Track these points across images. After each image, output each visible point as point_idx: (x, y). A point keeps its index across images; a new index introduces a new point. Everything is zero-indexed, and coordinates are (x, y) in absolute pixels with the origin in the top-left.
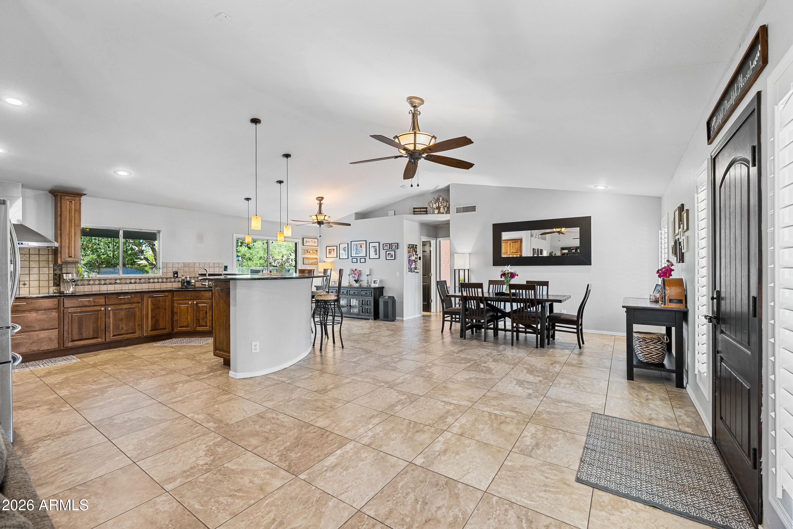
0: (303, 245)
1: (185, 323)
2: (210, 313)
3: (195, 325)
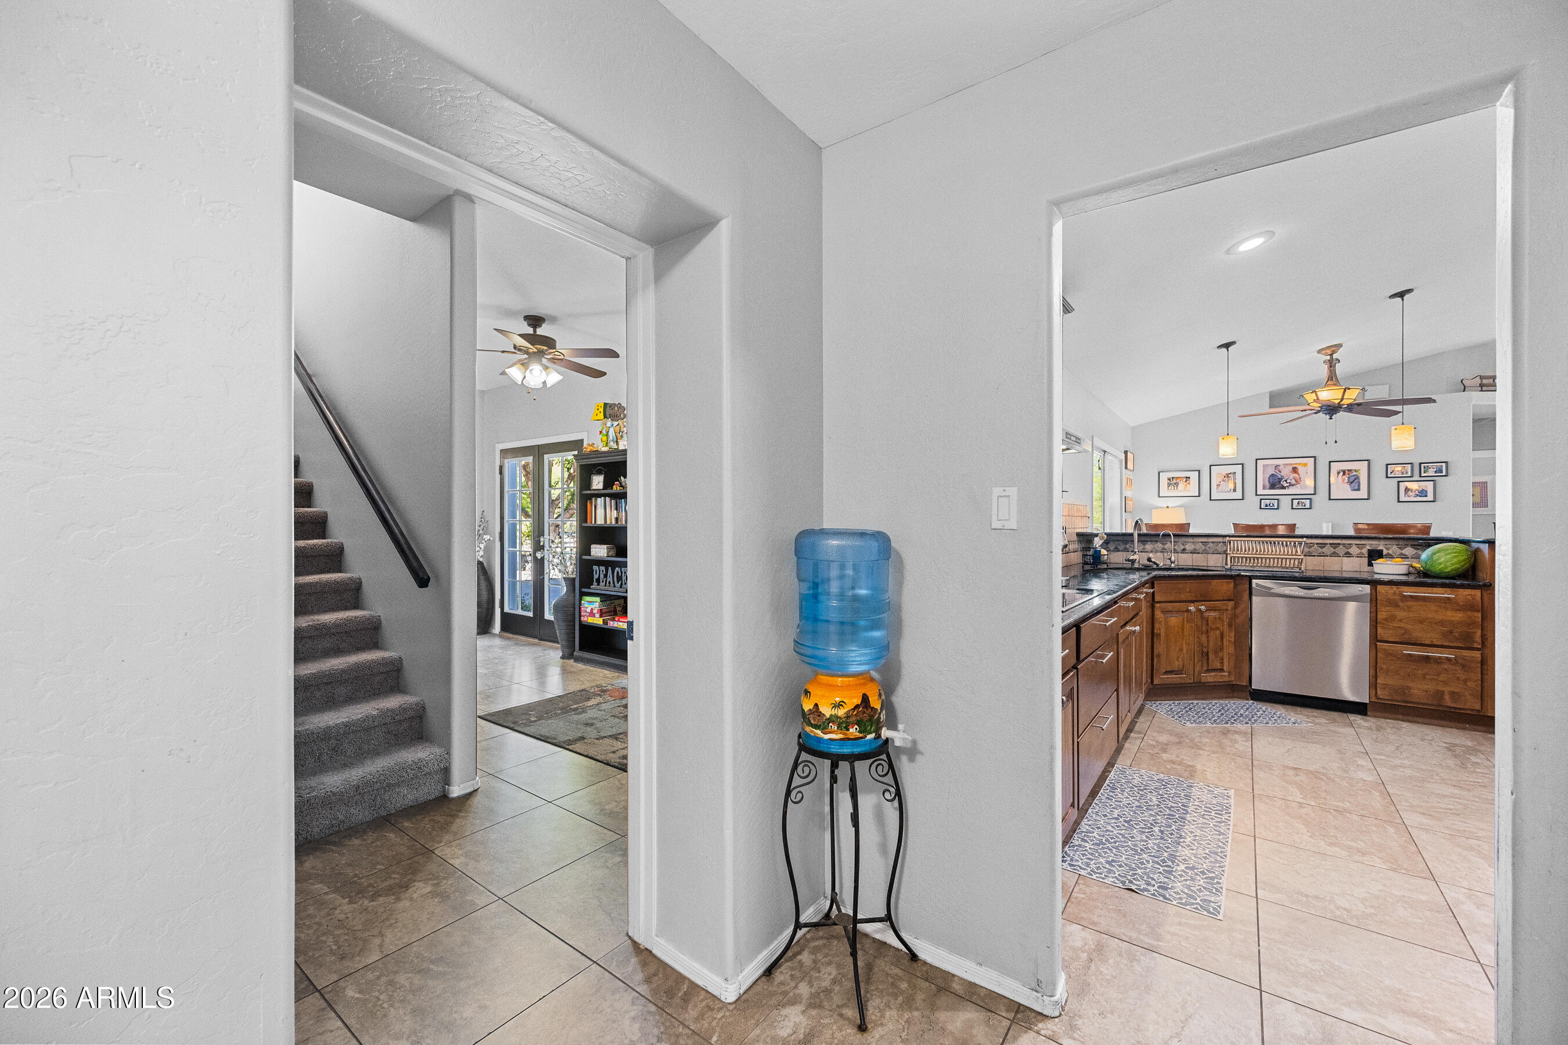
0: (1126, 467)
1: (1177, 663)
2: (1230, 636)
3: (1198, 668)
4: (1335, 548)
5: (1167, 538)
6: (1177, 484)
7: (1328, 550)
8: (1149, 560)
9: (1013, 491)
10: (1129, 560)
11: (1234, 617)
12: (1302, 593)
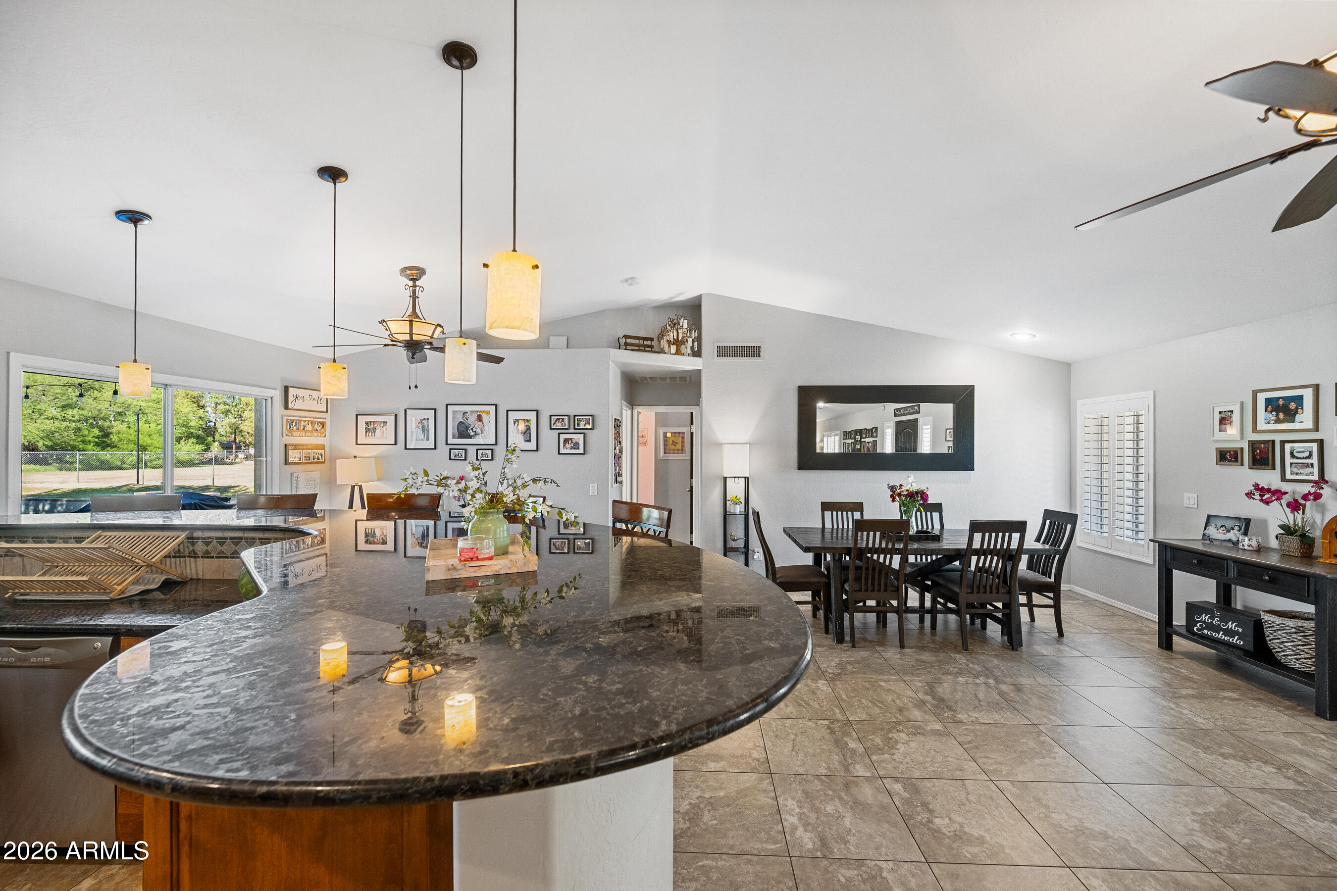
0: (286, 407)
4: (236, 545)
6: (374, 430)
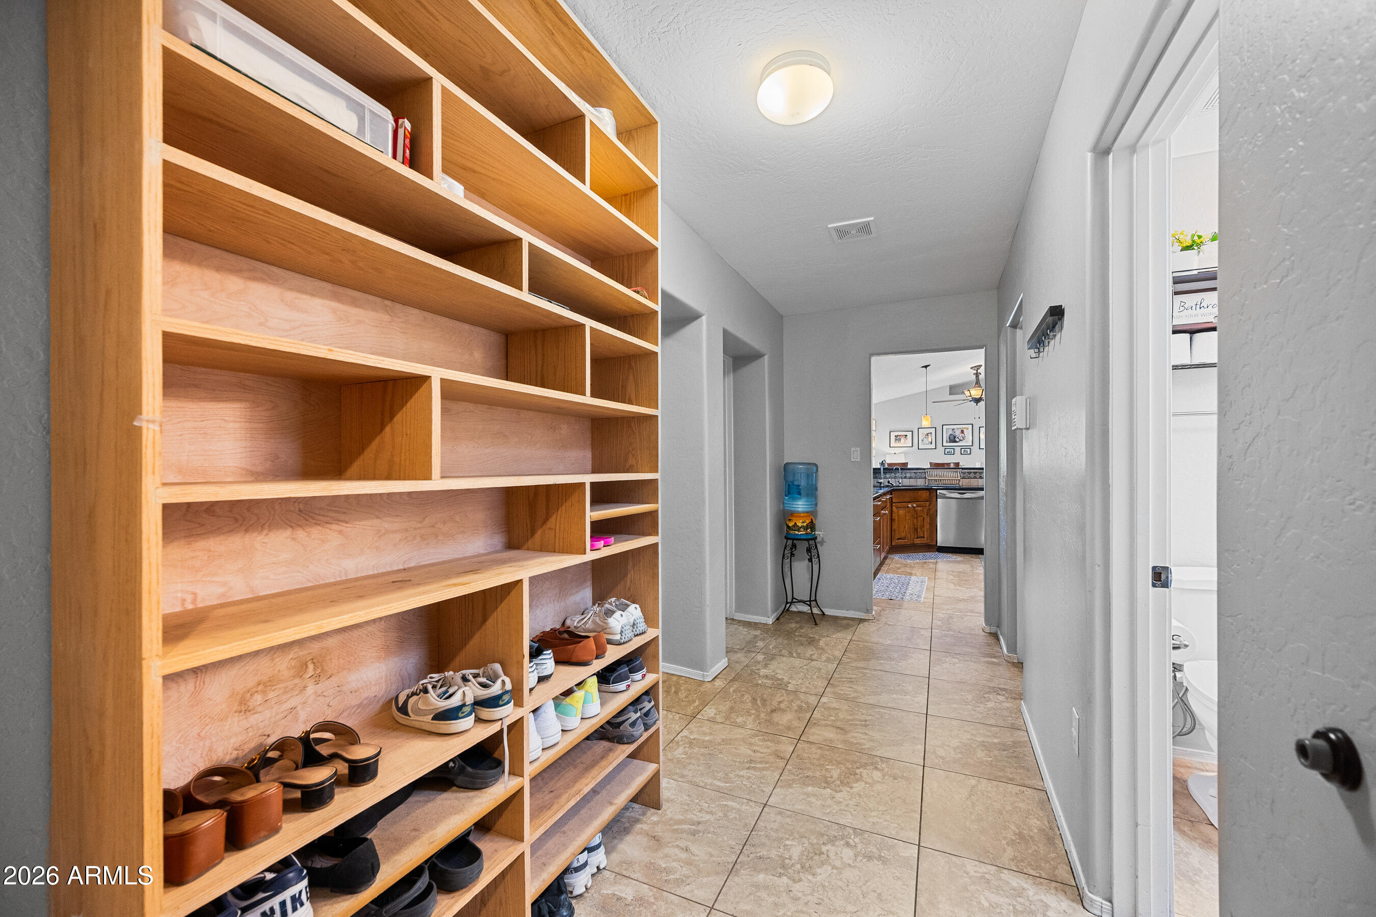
1: (903, 534)
2: (927, 520)
3: (913, 536)
4: (975, 474)
5: (897, 471)
6: (900, 439)
7: (972, 475)
8: (889, 482)
9: (858, 449)
10: (879, 483)
11: (929, 510)
12: (959, 496)
